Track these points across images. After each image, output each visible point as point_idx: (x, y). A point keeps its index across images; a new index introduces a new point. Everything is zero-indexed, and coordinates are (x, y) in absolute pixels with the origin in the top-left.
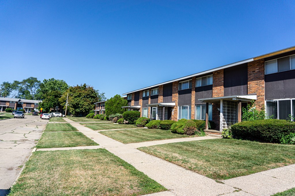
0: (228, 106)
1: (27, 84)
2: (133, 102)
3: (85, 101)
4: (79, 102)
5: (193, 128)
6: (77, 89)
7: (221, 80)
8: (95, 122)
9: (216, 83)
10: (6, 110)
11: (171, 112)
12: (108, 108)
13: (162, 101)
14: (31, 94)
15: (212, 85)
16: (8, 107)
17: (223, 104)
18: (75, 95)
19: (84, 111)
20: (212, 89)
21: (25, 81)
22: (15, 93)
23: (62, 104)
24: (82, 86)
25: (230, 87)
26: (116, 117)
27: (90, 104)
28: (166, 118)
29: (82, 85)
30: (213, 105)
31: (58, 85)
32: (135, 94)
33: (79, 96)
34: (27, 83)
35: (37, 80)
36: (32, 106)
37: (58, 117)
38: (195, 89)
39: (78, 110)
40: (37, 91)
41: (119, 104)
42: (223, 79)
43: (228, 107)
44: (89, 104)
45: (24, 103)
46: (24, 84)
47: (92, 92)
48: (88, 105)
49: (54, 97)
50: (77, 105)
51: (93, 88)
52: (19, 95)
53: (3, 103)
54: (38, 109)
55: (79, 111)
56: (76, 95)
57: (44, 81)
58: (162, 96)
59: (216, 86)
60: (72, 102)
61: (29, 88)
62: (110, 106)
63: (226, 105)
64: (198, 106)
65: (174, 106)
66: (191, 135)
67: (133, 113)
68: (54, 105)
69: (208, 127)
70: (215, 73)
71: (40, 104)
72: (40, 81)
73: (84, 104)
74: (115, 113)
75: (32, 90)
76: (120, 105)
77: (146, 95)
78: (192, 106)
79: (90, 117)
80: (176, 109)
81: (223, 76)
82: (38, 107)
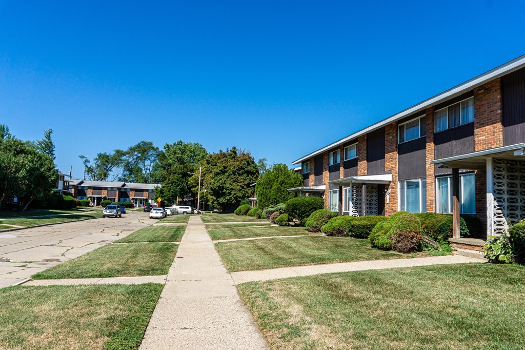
0: (510, 174)
1: (136, 155)
2: (312, 177)
3: (234, 181)
4: (224, 184)
5: (413, 233)
6: (219, 158)
7: (495, 108)
8: (241, 223)
9: (482, 116)
10: (102, 204)
11: (384, 196)
12: (261, 192)
13: (366, 171)
14: (144, 172)
15: (472, 125)
16: (105, 198)
17: (494, 169)
18: (215, 170)
19: (233, 202)
20: (472, 134)
21: (132, 150)
22: (117, 171)
23: (194, 189)
24: (230, 152)
25: (520, 123)
26: (277, 210)
27: (245, 187)
28: (374, 210)
29: (229, 150)
30: (476, 175)
31: (189, 154)
32: (315, 160)
33: (223, 172)
34: (136, 153)
35: (153, 145)
36: (145, 196)
37: (185, 214)
38: (432, 136)
39: (222, 200)
40: (153, 167)
41: (283, 183)
42: (499, 104)
43: (511, 177)
44: (243, 188)
45: (132, 190)
46: (131, 155)
47: (248, 162)
48: (241, 188)
49: (181, 176)
50: (220, 190)
51: (250, 156)
52: (125, 176)
53: (97, 191)
54: (153, 201)
55: (224, 201)
56: (218, 171)
57: (165, 148)
58: (366, 161)
59: (482, 125)
60: (210, 184)
61: (139, 161)
62: (266, 189)
63: (503, 173)
64: (440, 178)
65: (390, 182)
66: (409, 252)
67: (307, 202)
68: (180, 192)
69: (458, 231)
70: (480, 90)
71: (156, 190)
72: (158, 148)
73: (234, 186)
74: (277, 202)
75: (144, 166)
76: (286, 186)
77: (335, 161)
78: (429, 181)
79: (241, 213)
80: (393, 188)
81: (499, 97)
82: (154, 197)
